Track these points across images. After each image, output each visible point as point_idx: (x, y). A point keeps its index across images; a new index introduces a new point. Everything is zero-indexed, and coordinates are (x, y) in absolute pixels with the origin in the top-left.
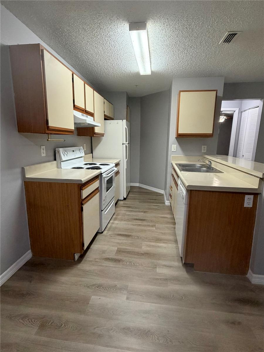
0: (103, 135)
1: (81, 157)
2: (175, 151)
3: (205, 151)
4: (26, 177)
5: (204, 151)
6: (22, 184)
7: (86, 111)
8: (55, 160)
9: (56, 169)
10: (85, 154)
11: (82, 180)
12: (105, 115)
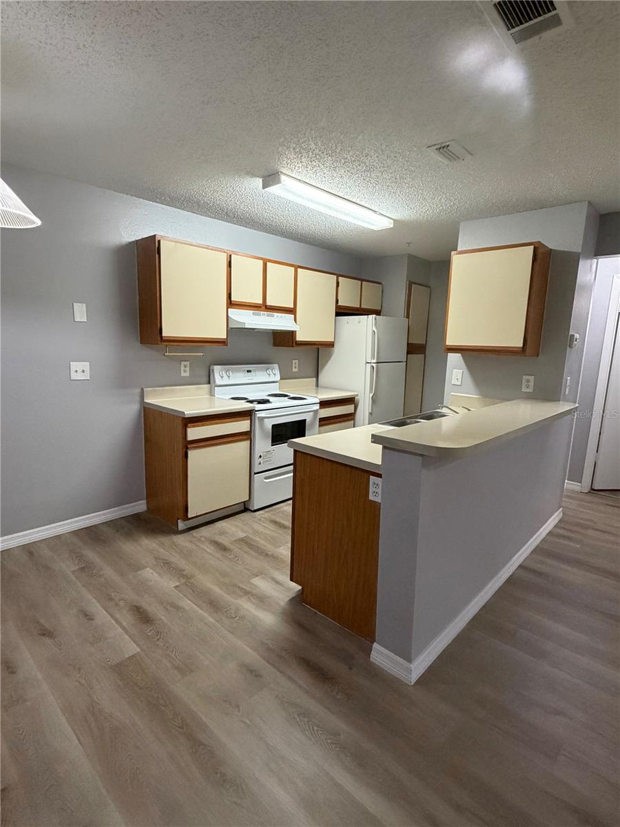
0: (331, 345)
1: (273, 382)
2: (460, 384)
3: (530, 390)
4: (145, 401)
5: (528, 390)
6: (140, 411)
7: (266, 306)
8: (209, 383)
9: (208, 396)
10: (281, 379)
11: (186, 413)
12: (337, 307)
